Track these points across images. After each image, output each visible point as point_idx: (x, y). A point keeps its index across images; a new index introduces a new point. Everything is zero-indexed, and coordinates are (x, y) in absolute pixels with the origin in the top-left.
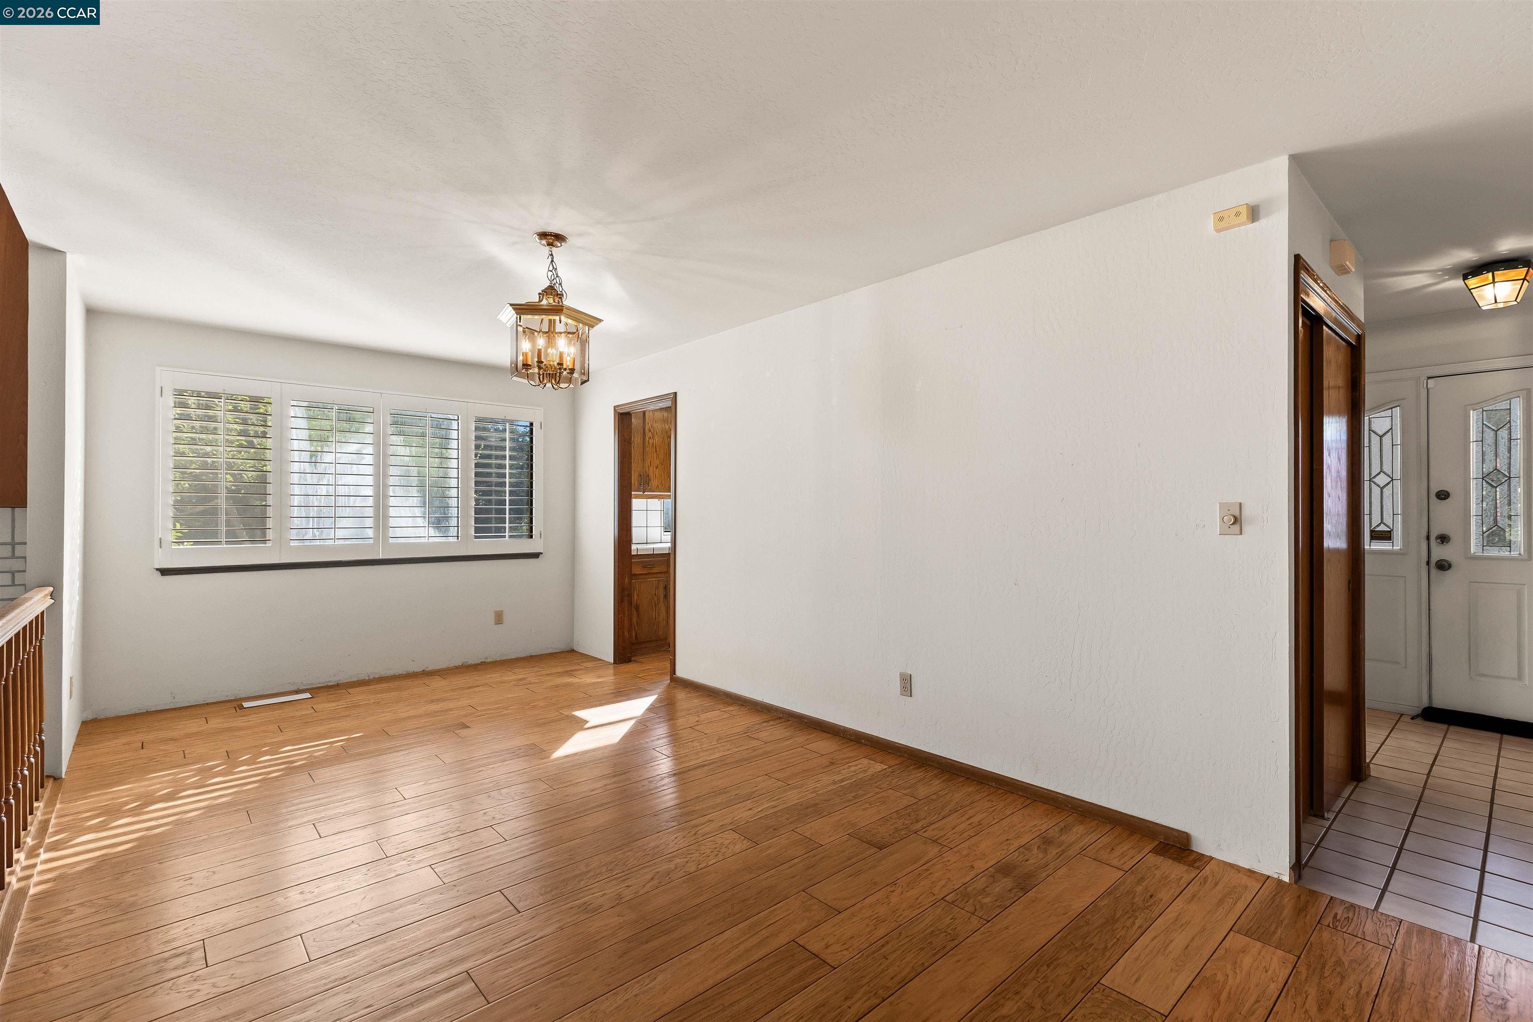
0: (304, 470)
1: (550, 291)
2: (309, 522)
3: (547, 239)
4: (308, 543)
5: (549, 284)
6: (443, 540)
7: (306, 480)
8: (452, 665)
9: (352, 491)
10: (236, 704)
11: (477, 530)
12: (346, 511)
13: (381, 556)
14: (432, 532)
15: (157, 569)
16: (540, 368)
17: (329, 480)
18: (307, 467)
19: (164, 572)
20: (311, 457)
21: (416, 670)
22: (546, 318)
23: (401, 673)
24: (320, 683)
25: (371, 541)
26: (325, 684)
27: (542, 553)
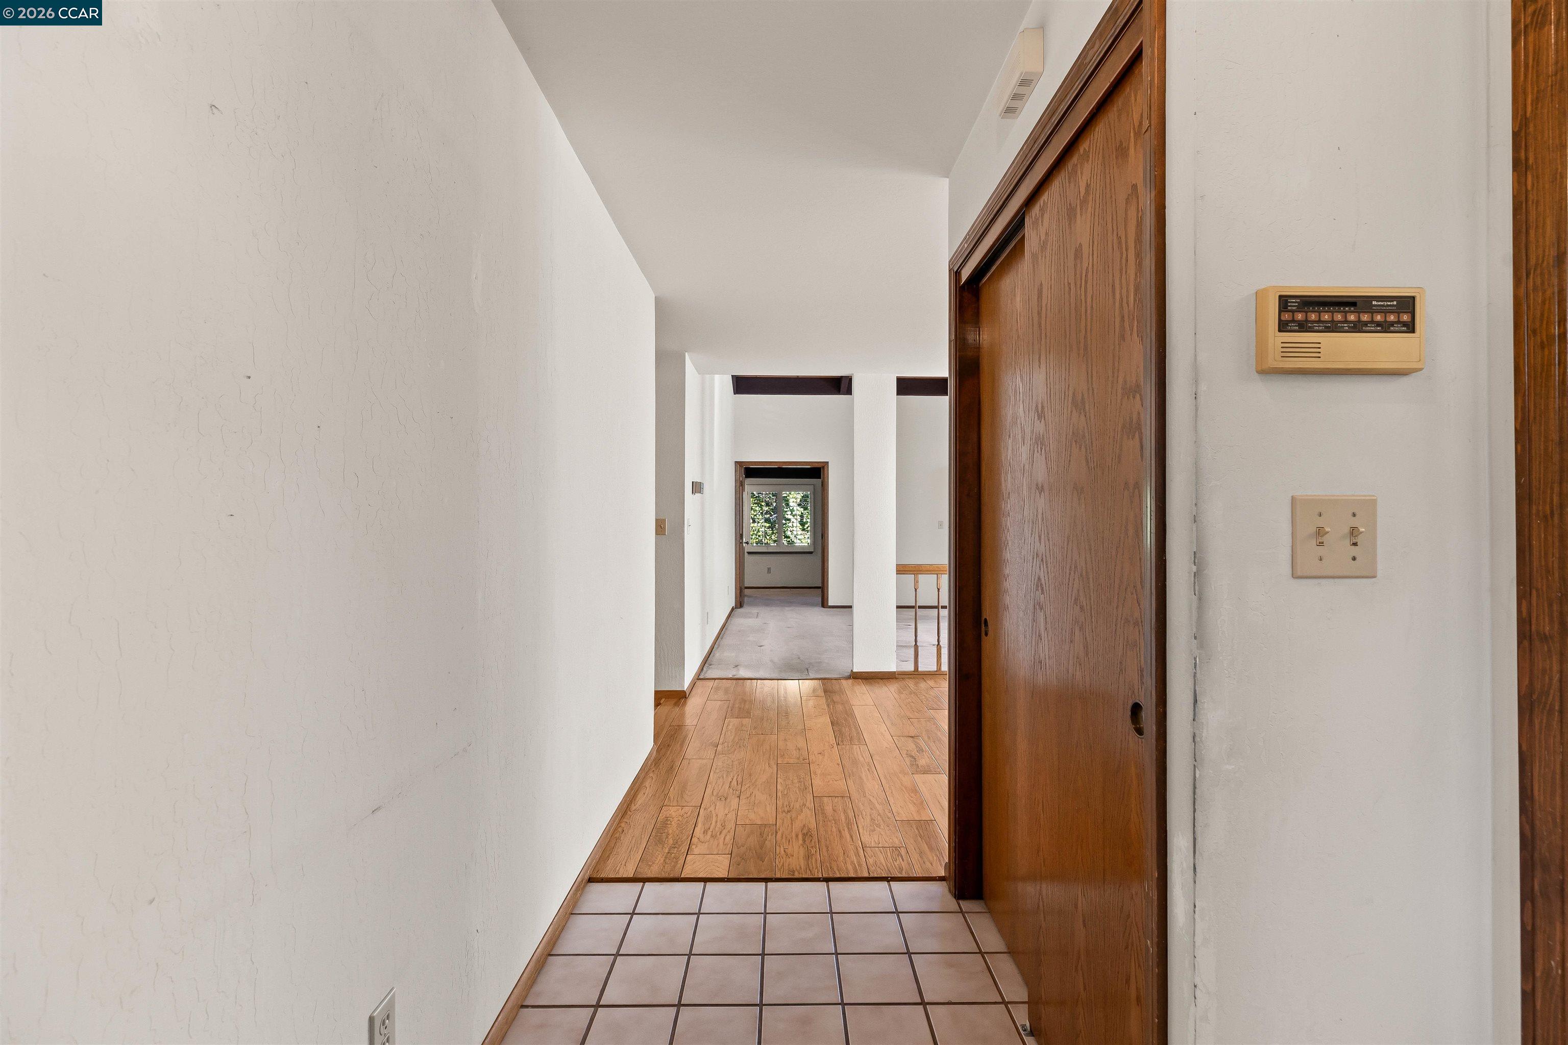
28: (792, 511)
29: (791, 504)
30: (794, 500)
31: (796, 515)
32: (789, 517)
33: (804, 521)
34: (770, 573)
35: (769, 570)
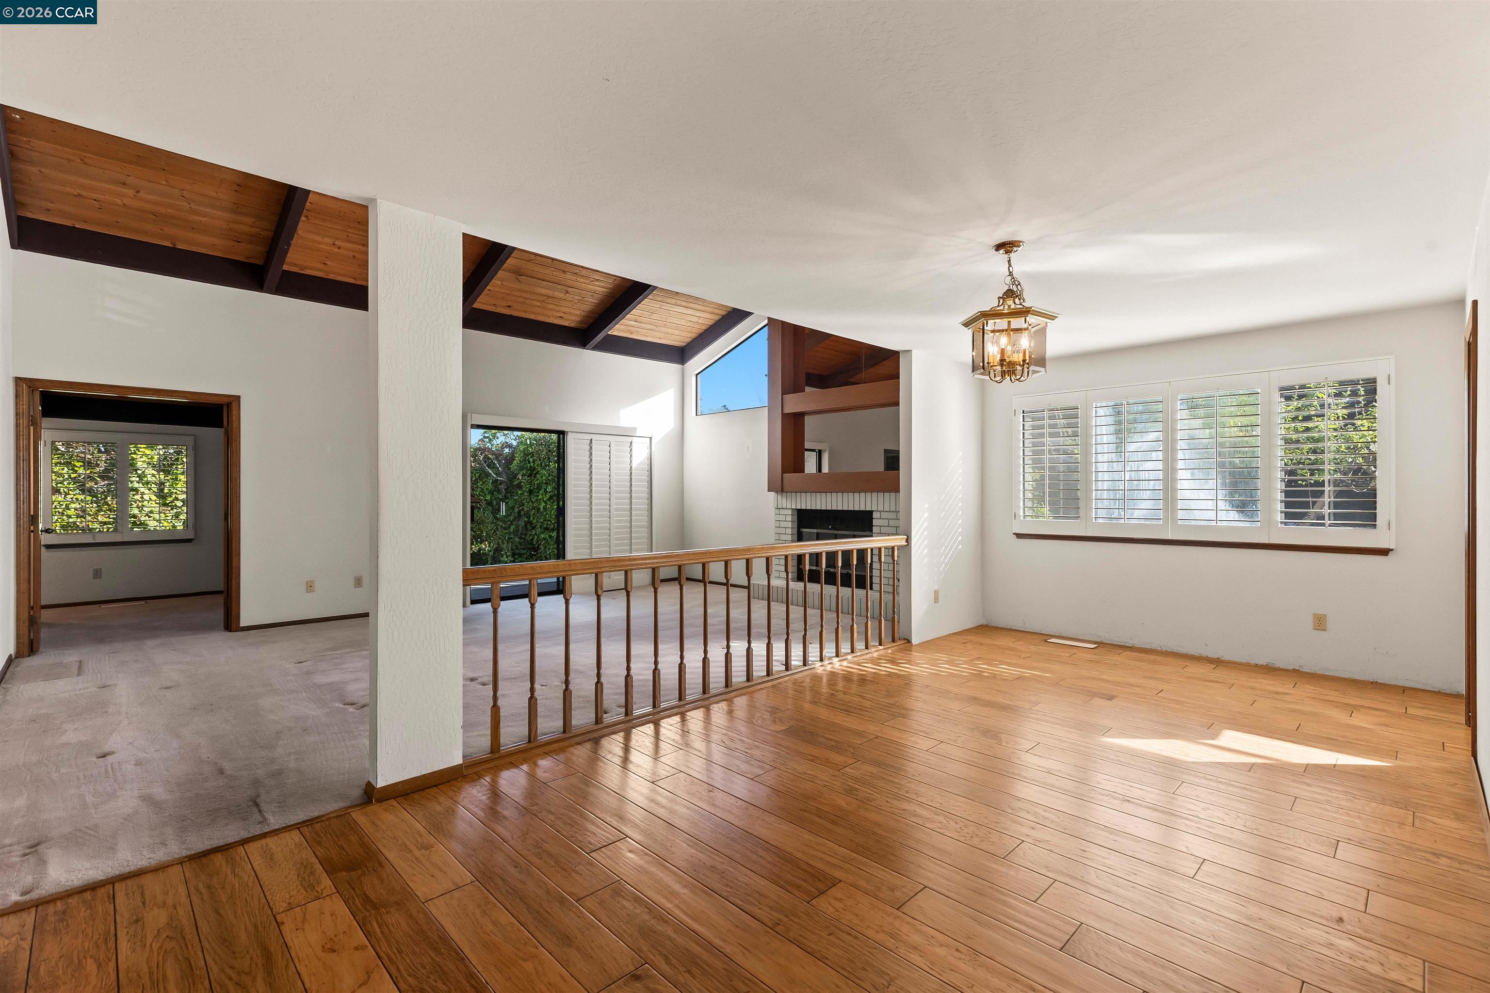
0: (1112, 459)
1: (1010, 294)
2: (1116, 503)
3: (1004, 248)
4: (1114, 521)
5: (1008, 288)
6: (1248, 524)
7: (1113, 468)
8: (1252, 662)
9: (1151, 476)
10: (1044, 637)
11: (1288, 516)
12: (1146, 494)
13: (1170, 537)
14: (1234, 515)
15: (1014, 534)
16: (1002, 365)
17: (1131, 467)
18: (1113, 457)
19: (1019, 536)
20: (1117, 448)
21: (1210, 656)
22: (1006, 320)
23: (1193, 653)
24: (1118, 642)
25: (1161, 522)
26: (1123, 644)
27: (1392, 550)
28: (141, 477)
29: (139, 464)
30: (144, 458)
31: (147, 483)
32: (136, 485)
33: (166, 491)
34: (101, 577)
35: (97, 574)
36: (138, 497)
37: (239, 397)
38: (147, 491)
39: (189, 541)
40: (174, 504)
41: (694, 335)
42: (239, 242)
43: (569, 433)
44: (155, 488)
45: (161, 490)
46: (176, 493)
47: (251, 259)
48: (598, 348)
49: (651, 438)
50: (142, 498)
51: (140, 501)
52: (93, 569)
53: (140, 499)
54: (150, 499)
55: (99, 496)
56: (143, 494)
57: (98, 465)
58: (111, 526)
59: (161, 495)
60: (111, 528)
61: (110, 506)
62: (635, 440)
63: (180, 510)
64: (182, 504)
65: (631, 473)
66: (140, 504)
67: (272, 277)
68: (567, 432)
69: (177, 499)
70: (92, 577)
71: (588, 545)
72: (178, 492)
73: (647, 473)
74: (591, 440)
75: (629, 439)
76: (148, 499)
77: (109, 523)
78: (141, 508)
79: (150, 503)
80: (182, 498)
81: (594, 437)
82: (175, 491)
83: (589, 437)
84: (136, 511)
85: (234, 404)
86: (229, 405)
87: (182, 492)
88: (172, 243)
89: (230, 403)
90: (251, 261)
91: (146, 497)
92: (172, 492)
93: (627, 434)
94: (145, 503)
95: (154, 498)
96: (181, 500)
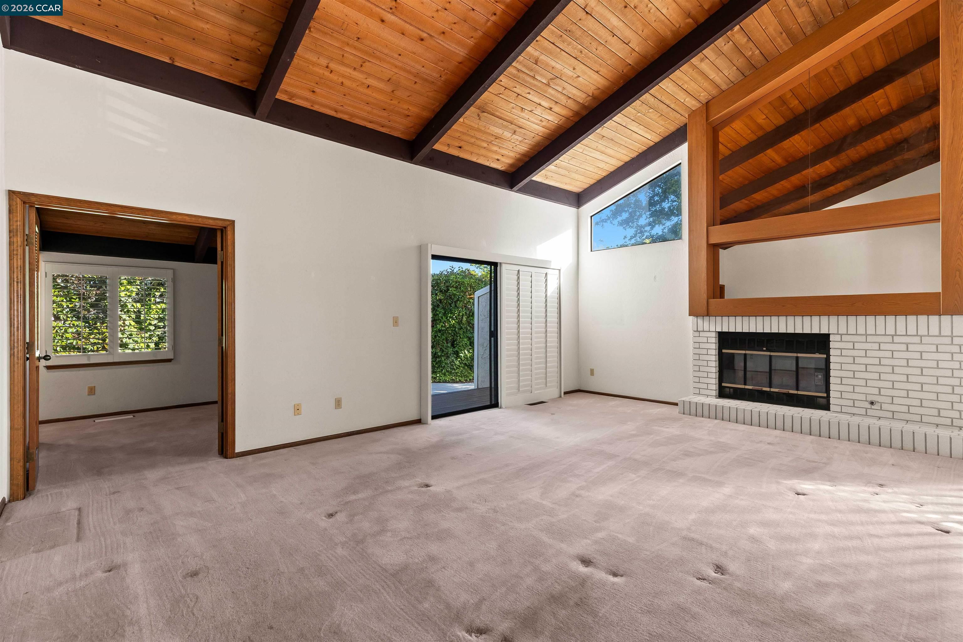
34: (95, 394)
35: (92, 391)
36: (120, 323)
37: (233, 222)
38: (128, 318)
39: (169, 361)
40: (148, 328)
41: (592, 182)
42: (237, 60)
43: (503, 265)
44: (134, 316)
45: (138, 317)
46: (150, 319)
47: (245, 83)
48: (523, 191)
49: (560, 270)
50: (124, 323)
51: (122, 326)
52: (88, 387)
53: (123, 325)
54: (130, 324)
55: (91, 322)
56: (124, 320)
57: (90, 298)
58: (100, 346)
59: (138, 321)
60: (100, 347)
61: (99, 330)
62: (549, 271)
63: (153, 333)
64: (154, 328)
65: (546, 300)
66: (122, 328)
67: (264, 106)
68: (500, 263)
69: (150, 324)
70: (87, 394)
71: (516, 364)
72: (151, 319)
73: (557, 301)
74: (519, 271)
75: (545, 271)
76: (128, 324)
77: (99, 343)
78: (123, 332)
79: (130, 328)
80: (154, 323)
81: (521, 268)
82: (149, 318)
83: (517, 268)
84: (120, 335)
85: (229, 229)
86: (223, 230)
87: (154, 318)
88: (170, 58)
89: (225, 228)
90: (245, 85)
91: (127, 323)
92: (147, 319)
93: (542, 266)
94: (126, 327)
95: (133, 323)
96: (153, 325)
